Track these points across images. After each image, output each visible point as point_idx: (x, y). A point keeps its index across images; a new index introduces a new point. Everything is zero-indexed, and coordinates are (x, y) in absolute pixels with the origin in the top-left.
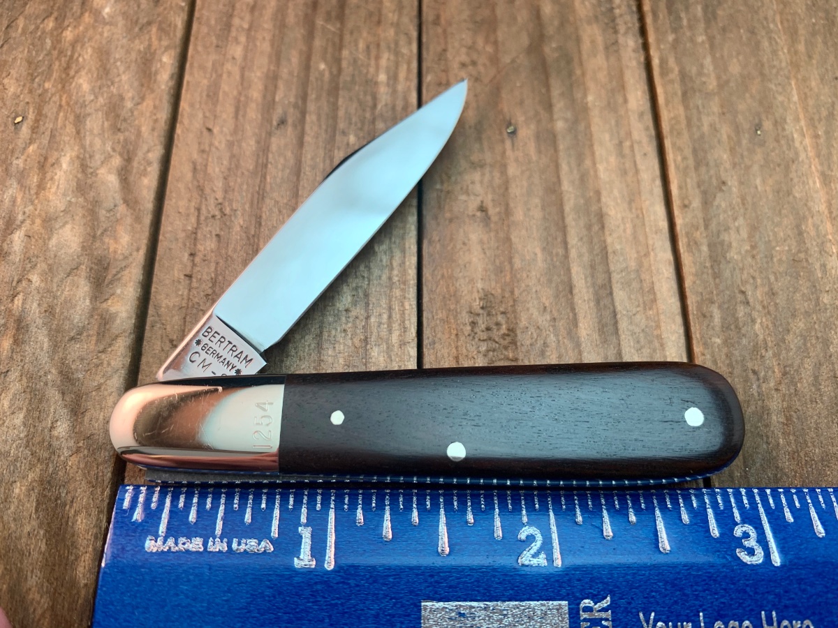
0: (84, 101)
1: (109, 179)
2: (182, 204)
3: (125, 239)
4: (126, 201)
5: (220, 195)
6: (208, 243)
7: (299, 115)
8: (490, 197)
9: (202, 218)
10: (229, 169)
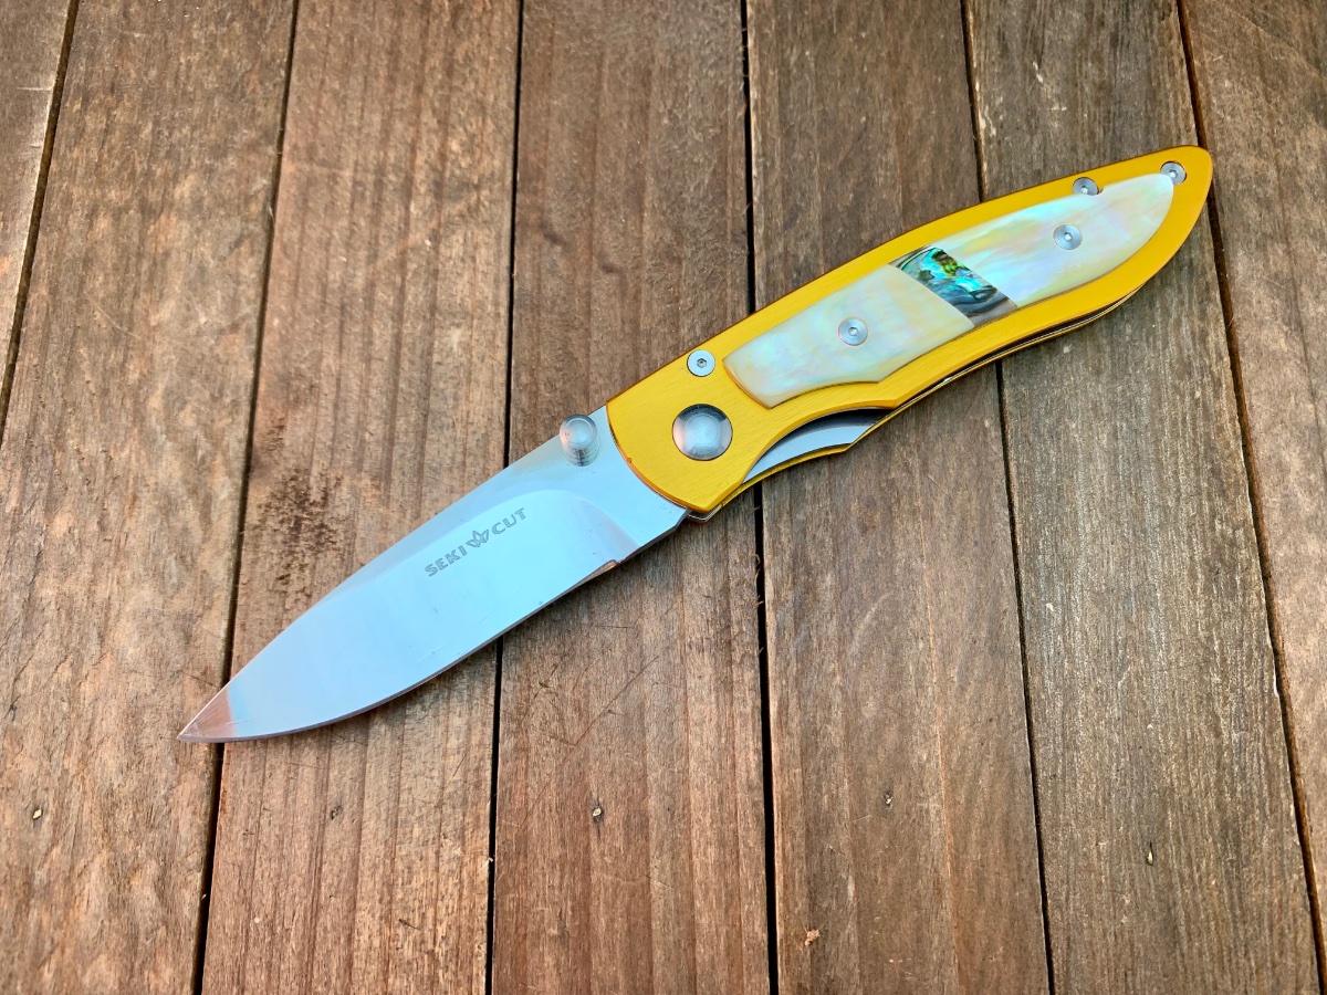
0: (112, 785)
1: (143, 893)
2: (230, 922)
3: (167, 973)
4: (165, 923)
5: (269, 909)
6: (258, 972)
7: (356, 800)
8: (569, 904)
9: (252, 940)
10: (279, 876)
